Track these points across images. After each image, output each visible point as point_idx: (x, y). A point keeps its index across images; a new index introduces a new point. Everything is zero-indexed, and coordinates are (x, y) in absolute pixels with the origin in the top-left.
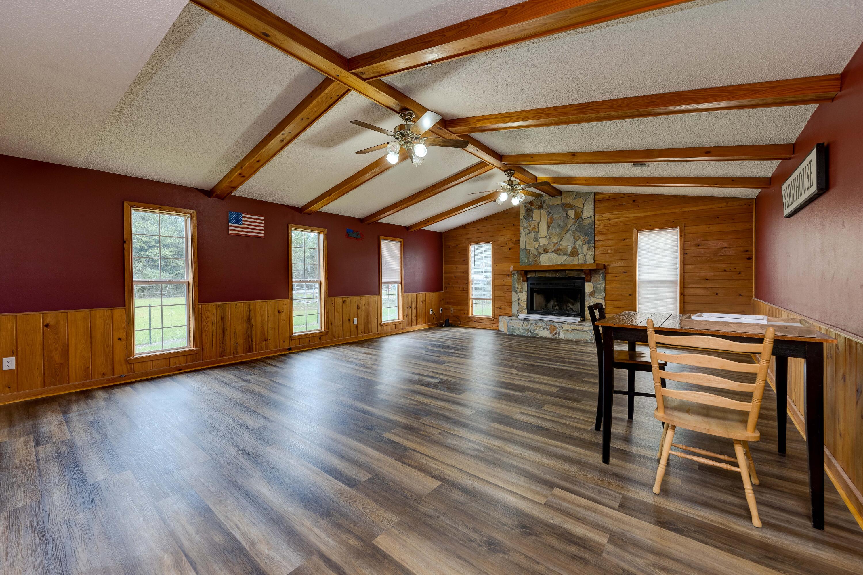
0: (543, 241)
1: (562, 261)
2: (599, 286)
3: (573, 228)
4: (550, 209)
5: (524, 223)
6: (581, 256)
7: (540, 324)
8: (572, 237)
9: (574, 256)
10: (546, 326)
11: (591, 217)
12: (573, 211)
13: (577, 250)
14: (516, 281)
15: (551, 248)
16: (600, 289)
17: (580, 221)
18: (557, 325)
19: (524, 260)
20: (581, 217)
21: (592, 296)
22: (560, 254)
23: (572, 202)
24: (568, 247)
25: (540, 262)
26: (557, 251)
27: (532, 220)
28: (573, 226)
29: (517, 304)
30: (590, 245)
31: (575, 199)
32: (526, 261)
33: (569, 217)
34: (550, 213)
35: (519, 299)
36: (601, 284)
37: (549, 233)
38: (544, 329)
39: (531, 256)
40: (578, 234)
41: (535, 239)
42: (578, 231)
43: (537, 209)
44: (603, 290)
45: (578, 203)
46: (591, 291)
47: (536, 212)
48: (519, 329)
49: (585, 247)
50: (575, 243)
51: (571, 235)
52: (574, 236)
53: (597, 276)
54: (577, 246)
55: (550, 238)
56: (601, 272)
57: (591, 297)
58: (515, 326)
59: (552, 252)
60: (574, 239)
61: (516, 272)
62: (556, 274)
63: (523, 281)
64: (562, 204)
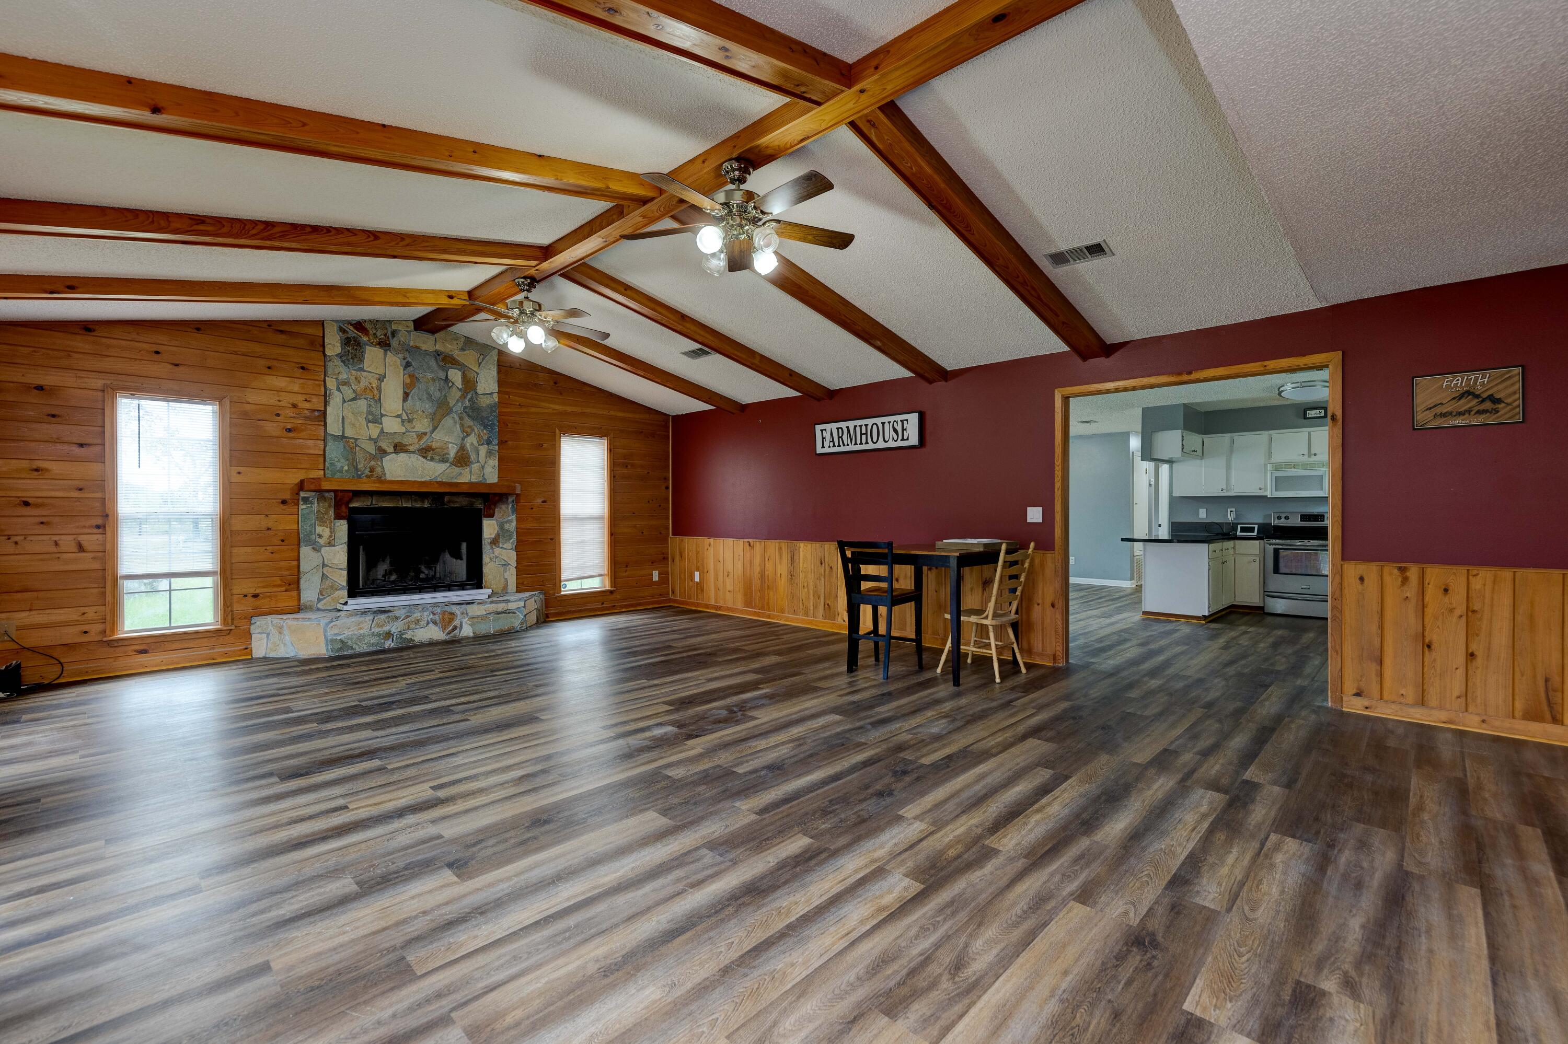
0: (391, 425)
1: (437, 474)
2: (507, 526)
3: (459, 408)
4: (407, 355)
5: (339, 371)
6: (475, 467)
7: (417, 615)
8: (458, 426)
9: (462, 466)
10: (432, 616)
11: (492, 394)
12: (460, 373)
13: (468, 453)
14: (313, 517)
15: (410, 440)
16: (508, 531)
17: (472, 398)
18: (455, 609)
19: (339, 465)
20: (475, 390)
21: (495, 544)
22: (432, 459)
23: (457, 355)
24: (450, 445)
25: (384, 474)
26: (425, 452)
27: (362, 370)
28: (460, 404)
29: (317, 578)
30: (491, 447)
31: (463, 349)
32: (346, 468)
33: (450, 384)
34: (408, 365)
35: (324, 565)
36: (510, 521)
37: (405, 408)
38: (428, 624)
39: (360, 456)
40: (468, 422)
41: (370, 417)
42: (469, 416)
43: (375, 346)
44: (513, 533)
45: (468, 358)
46: (493, 536)
47: (372, 354)
48: (361, 638)
49: (483, 450)
50: (463, 439)
51: (455, 422)
52: (462, 426)
53: (504, 507)
54: (468, 446)
55: (410, 421)
56: (510, 500)
57: (494, 547)
58: (348, 633)
59: (413, 452)
60: (463, 431)
61: (314, 494)
62: (423, 502)
63: (338, 517)
64: (437, 354)
